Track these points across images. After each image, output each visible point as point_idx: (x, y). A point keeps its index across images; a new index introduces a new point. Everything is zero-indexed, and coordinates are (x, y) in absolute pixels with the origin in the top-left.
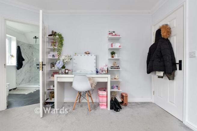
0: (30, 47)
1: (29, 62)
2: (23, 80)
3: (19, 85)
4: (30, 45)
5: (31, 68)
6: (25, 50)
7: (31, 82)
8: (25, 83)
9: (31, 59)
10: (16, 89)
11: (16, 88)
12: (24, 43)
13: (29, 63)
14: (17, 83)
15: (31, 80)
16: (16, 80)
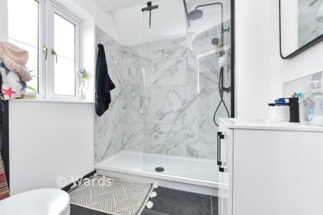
0: (125, 53)
1: (123, 93)
2: (110, 143)
3: (100, 159)
4: (125, 47)
5: (126, 110)
6: (114, 59)
7: (126, 147)
8: (115, 153)
9: (127, 86)
10: (95, 175)
11: (95, 172)
12: (113, 41)
13: (122, 96)
14: (95, 156)
15: (125, 144)
16: (95, 145)
